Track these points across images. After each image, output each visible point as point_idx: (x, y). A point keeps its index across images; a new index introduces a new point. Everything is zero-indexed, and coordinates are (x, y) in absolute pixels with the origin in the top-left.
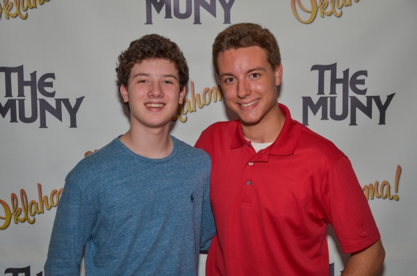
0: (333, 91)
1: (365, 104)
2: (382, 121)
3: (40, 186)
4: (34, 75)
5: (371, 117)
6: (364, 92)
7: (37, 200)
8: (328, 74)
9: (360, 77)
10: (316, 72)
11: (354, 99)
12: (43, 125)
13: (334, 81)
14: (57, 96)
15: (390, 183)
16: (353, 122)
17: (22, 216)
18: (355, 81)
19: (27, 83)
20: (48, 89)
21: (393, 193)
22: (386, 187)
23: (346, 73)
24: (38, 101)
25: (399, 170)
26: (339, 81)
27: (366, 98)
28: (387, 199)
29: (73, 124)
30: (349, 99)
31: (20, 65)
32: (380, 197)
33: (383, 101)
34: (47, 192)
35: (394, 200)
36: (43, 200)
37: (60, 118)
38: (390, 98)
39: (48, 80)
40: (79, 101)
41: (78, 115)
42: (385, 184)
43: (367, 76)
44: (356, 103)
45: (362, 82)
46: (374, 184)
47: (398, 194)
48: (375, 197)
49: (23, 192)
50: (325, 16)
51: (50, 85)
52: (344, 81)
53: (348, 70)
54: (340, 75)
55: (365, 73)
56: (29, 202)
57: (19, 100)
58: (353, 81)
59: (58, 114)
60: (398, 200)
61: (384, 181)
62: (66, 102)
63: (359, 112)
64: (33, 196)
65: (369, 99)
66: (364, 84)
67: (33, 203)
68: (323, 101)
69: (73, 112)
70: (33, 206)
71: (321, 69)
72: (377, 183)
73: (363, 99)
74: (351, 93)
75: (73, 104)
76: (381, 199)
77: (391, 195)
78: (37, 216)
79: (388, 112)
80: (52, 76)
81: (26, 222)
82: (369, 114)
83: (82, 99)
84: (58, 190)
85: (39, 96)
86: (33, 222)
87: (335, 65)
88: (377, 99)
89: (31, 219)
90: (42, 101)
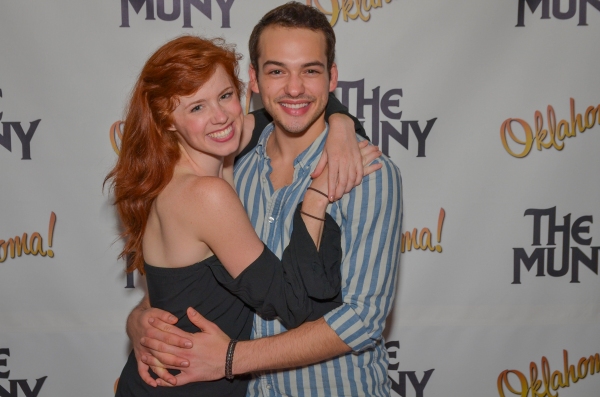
0: (360, 114)
1: (400, 130)
2: (421, 153)
5: (407, 148)
6: (398, 116)
8: (353, 93)
9: (393, 98)
10: (339, 91)
11: (385, 124)
13: (362, 102)
14: (4, 119)
15: (432, 231)
18: (387, 102)
21: (435, 243)
22: (426, 236)
23: (376, 91)
25: (443, 214)
26: (368, 102)
27: (401, 124)
29: (26, 155)
30: (380, 125)
32: (419, 248)
33: (422, 127)
35: (436, 252)
38: (431, 123)
40: (34, 125)
41: (33, 143)
42: (425, 231)
43: (401, 95)
44: (388, 129)
45: (396, 103)
46: (411, 232)
47: (441, 244)
48: (413, 249)
50: (350, 20)
52: (374, 102)
53: (379, 87)
54: (368, 95)
55: (399, 92)
58: (385, 102)
59: (6, 142)
60: (441, 252)
61: (425, 229)
62: (17, 126)
63: (392, 141)
65: (405, 124)
66: (398, 105)
69: (26, 139)
71: (345, 86)
72: (416, 231)
73: (397, 125)
74: (382, 117)
75: (26, 129)
76: (420, 250)
77: (433, 246)
79: (428, 141)
82: (405, 144)
83: (38, 122)
84: (7, 241)
87: (362, 82)
88: (415, 125)
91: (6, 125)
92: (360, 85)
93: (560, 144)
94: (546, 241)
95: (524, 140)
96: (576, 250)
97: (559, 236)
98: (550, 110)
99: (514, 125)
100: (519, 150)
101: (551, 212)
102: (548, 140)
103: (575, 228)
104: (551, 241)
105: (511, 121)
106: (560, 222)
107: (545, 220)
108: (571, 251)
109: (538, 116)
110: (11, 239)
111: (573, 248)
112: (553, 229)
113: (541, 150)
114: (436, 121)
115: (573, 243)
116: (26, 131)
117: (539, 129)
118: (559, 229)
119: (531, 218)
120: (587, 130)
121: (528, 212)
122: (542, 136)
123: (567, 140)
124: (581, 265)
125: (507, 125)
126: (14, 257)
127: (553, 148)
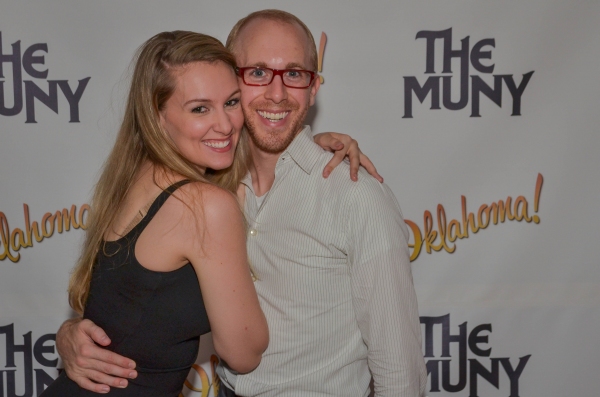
0: (447, 68)
1: (492, 87)
2: (516, 111)
3: (26, 208)
4: (16, 46)
5: (500, 105)
6: (490, 69)
7: (23, 228)
8: (439, 44)
9: (485, 49)
10: (423, 41)
11: (476, 79)
12: (31, 119)
13: (449, 54)
14: (50, 77)
15: (528, 200)
16: (475, 113)
17: (2, 251)
18: (477, 54)
19: (7, 58)
20: (37, 67)
21: (531, 213)
22: (521, 205)
23: (465, 41)
24: (23, 85)
25: (540, 180)
26: (456, 54)
27: (493, 78)
28: (524, 221)
29: (75, 117)
30: (470, 79)
32: (514, 218)
33: (518, 82)
34: (37, 217)
35: (533, 223)
36: (32, 228)
37: (55, 109)
38: (527, 77)
39: (38, 53)
40: (83, 83)
41: (82, 104)
42: (521, 200)
43: (494, 45)
44: (479, 85)
45: (488, 55)
46: (505, 201)
47: (539, 214)
48: (507, 220)
49: (3, 217)
51: (41, 60)
52: (463, 54)
53: (468, 38)
54: (456, 46)
55: (491, 42)
56: (11, 230)
58: (475, 53)
60: (538, 223)
61: (520, 197)
62: (64, 85)
63: (483, 98)
64: (17, 222)
65: (498, 79)
66: (490, 57)
67: (17, 232)
68: (432, 83)
69: (74, 100)
70: (18, 237)
71: (429, 36)
72: (510, 200)
73: (488, 79)
74: (472, 71)
75: (74, 88)
76: (515, 221)
77: (530, 216)
78: (22, 251)
79: (524, 98)
80: (44, 47)
81: (7, 259)
82: (498, 101)
83: (87, 79)
84: (53, 214)
85: (25, 76)
86: (17, 260)
87: (449, 31)
88: (509, 79)
89: (15, 255)
90: (29, 84)
91: (52, 84)
92: (447, 35)
110: (58, 212)
114: (533, 75)
116: (74, 90)
126: (61, 232)
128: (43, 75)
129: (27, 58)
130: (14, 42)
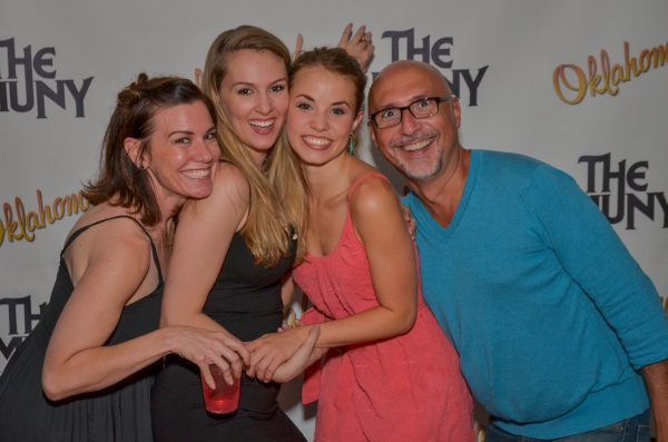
1: (451, 79)
2: (473, 102)
3: (39, 194)
4: (27, 50)
6: (449, 65)
7: (37, 211)
8: (403, 43)
9: (444, 46)
10: (389, 40)
12: (42, 114)
13: (412, 52)
14: (58, 77)
17: (18, 232)
18: (437, 51)
19: (20, 61)
20: (46, 68)
23: (426, 40)
24: (34, 84)
26: (418, 51)
27: (452, 73)
29: (80, 113)
31: (10, 37)
33: (474, 76)
34: (49, 201)
36: (44, 211)
37: (63, 106)
38: (482, 71)
39: (46, 56)
40: (87, 82)
41: (86, 101)
43: (452, 44)
45: (447, 52)
49: (18, 202)
51: (49, 62)
52: (424, 51)
53: (429, 37)
54: (418, 44)
55: (449, 40)
56: (27, 214)
57: (11, 83)
58: (435, 51)
59: (60, 100)
62: (71, 84)
64: (31, 206)
65: (456, 73)
66: (449, 55)
67: (31, 215)
69: (80, 97)
70: (32, 219)
71: (394, 36)
73: (447, 74)
75: (79, 87)
78: (37, 231)
79: (480, 90)
80: (52, 51)
82: (456, 93)
83: (91, 79)
84: (63, 198)
85: (36, 77)
86: (33, 240)
87: (412, 31)
88: (466, 73)
89: (30, 235)
90: (40, 84)
91: (60, 84)
92: (409, 34)
93: (614, 88)
94: (601, 189)
95: (576, 85)
96: (631, 197)
97: (614, 183)
98: (604, 55)
99: (567, 71)
100: (573, 96)
101: (606, 159)
102: (602, 86)
103: (630, 175)
104: (606, 187)
105: (564, 67)
106: (614, 168)
107: (599, 167)
108: (626, 198)
109: (591, 61)
110: (68, 197)
111: (629, 195)
112: (608, 175)
113: (594, 95)
114: (488, 70)
115: (628, 190)
116: (79, 88)
117: (593, 75)
118: (614, 175)
119: (585, 165)
120: (642, 74)
121: (582, 159)
122: (595, 80)
123: (621, 85)
124: (637, 211)
125: (560, 71)
126: (70, 215)
127: (607, 93)
128: (52, 75)
129: (37, 61)
130: (26, 46)
